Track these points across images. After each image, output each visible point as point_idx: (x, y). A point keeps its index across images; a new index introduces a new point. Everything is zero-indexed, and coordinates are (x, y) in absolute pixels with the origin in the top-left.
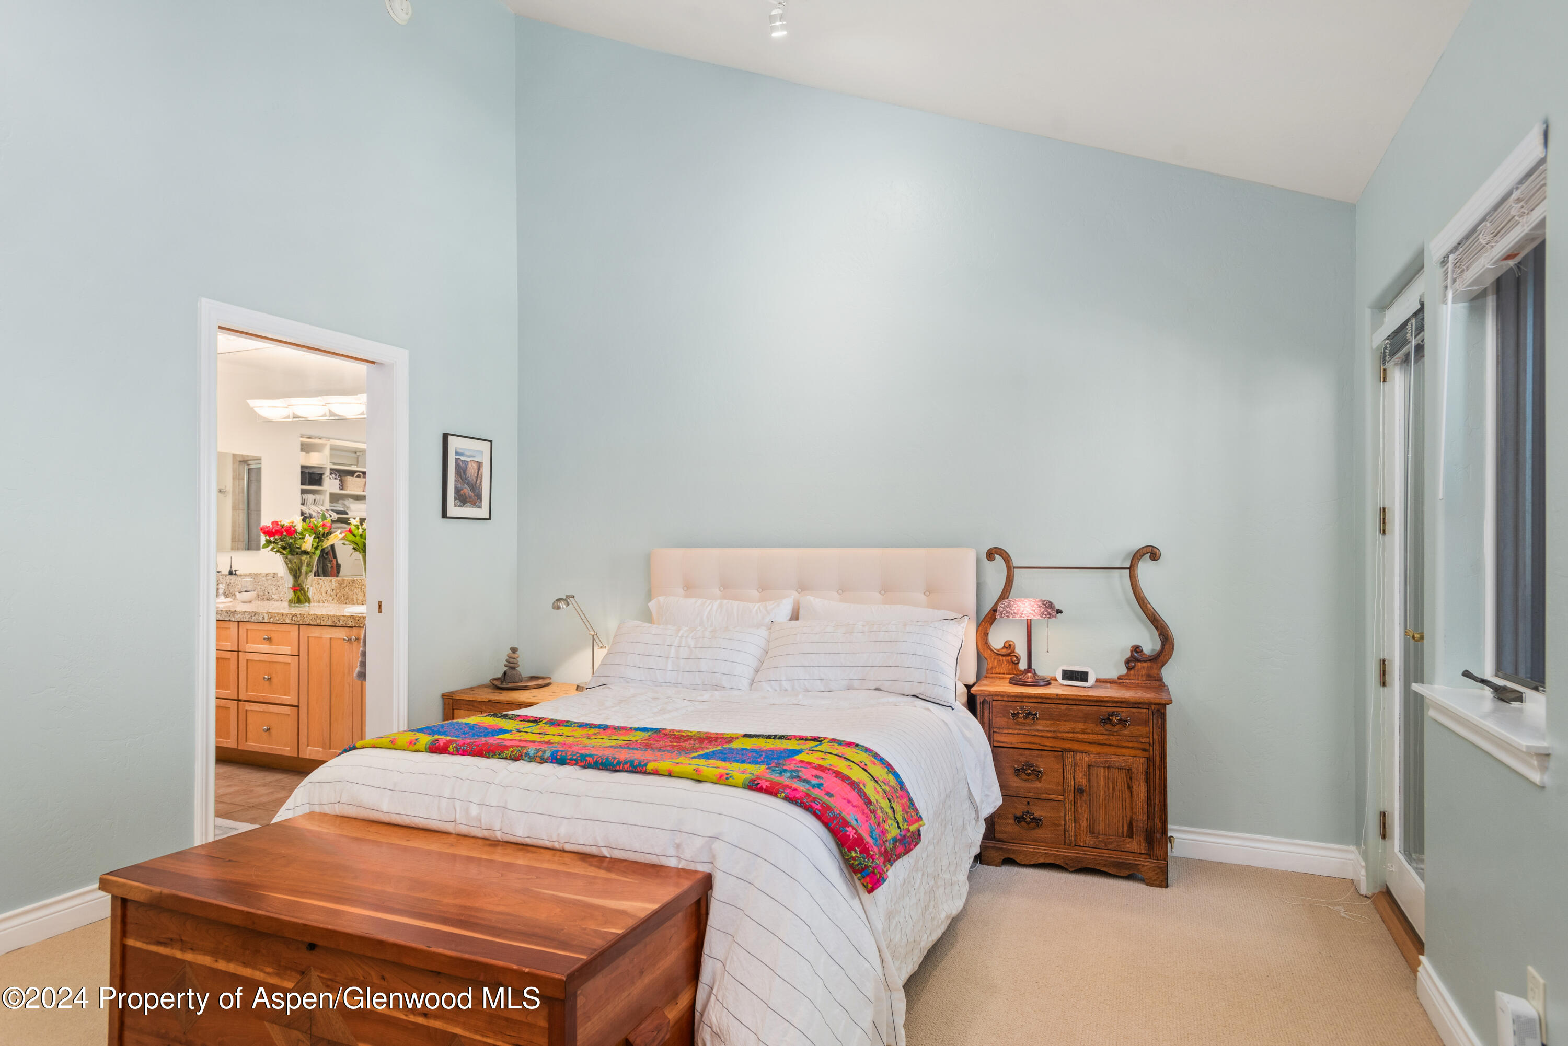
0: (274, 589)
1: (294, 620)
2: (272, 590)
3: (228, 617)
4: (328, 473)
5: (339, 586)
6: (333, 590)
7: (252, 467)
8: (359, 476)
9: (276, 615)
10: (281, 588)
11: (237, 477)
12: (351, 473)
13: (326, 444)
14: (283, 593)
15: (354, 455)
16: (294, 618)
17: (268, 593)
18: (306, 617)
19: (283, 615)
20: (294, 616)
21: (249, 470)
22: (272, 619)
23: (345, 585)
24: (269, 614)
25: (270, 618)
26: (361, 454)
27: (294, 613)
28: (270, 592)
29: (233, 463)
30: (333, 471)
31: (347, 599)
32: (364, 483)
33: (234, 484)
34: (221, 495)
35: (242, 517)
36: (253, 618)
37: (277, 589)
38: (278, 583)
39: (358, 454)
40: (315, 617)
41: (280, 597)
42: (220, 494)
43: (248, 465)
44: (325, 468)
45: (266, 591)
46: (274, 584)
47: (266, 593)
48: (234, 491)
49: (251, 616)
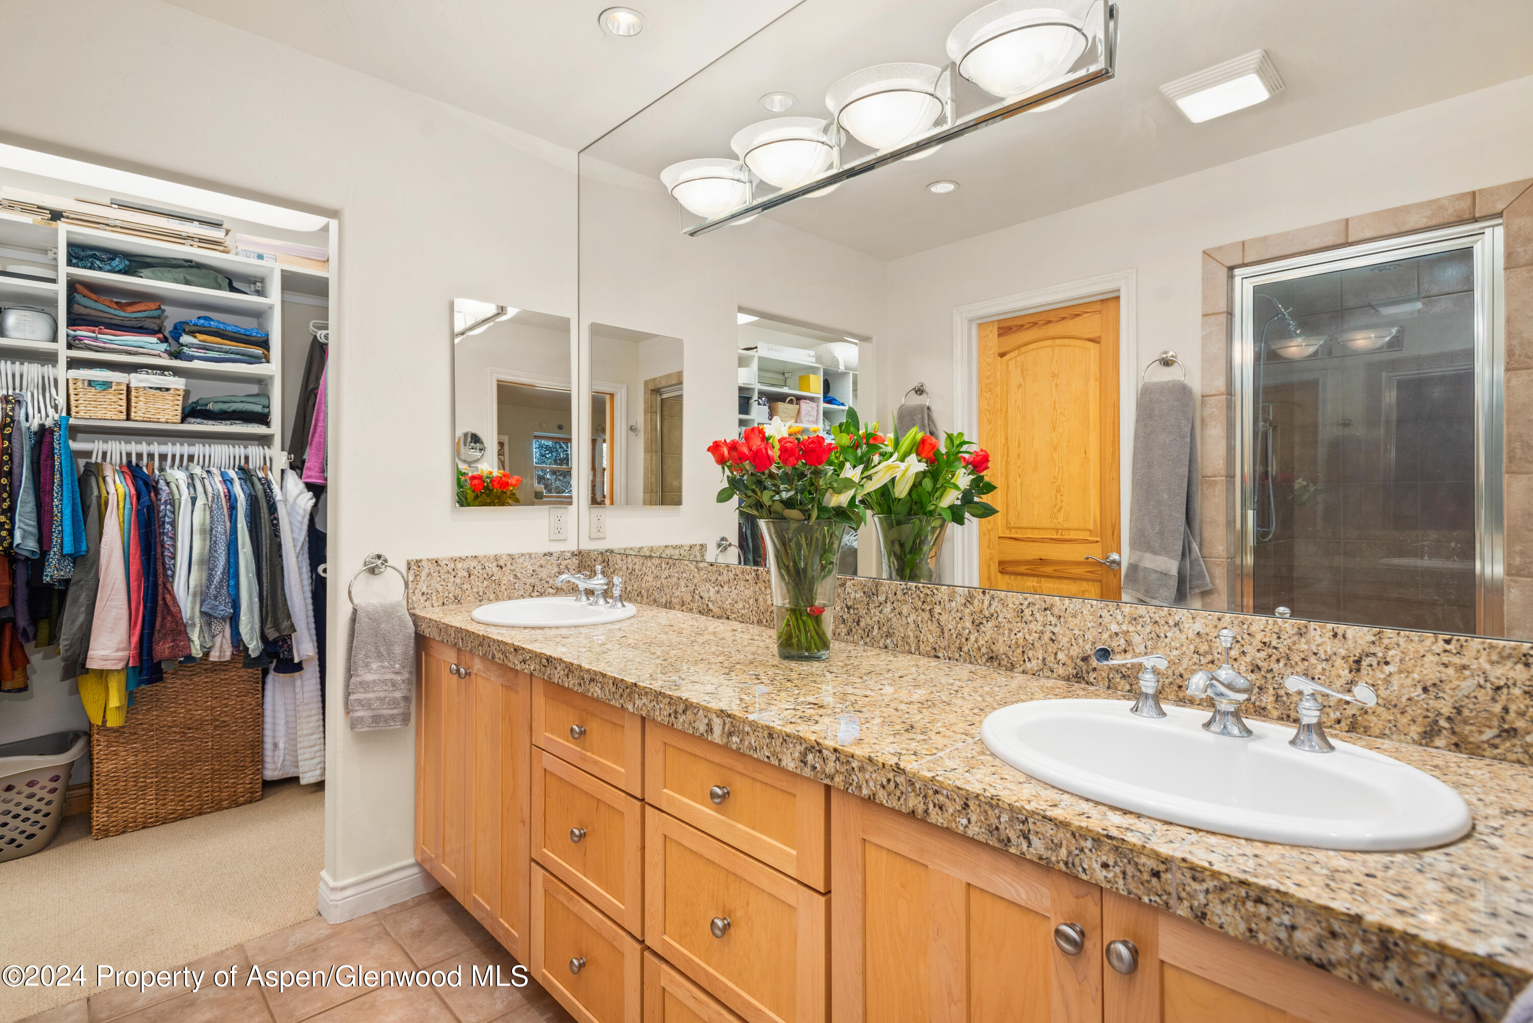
0: (712, 591)
1: (814, 768)
2: (708, 591)
3: (617, 696)
4: (755, 397)
5: (866, 600)
6: (849, 608)
7: (665, 396)
8: (791, 402)
9: (747, 729)
10: (726, 588)
11: (649, 410)
12: (782, 398)
13: (754, 356)
14: (730, 601)
15: (781, 377)
16: (810, 757)
17: (701, 598)
18: (862, 769)
19: (771, 736)
20: (810, 749)
21: (662, 400)
22: (735, 739)
23: (882, 598)
24: (728, 720)
25: (730, 734)
26: (789, 375)
27: (813, 737)
28: (705, 595)
29: (645, 393)
30: (762, 394)
31: (889, 635)
32: (796, 411)
33: (645, 419)
34: (631, 434)
35: (657, 459)
36: (682, 718)
37: (718, 592)
38: (720, 578)
39: (786, 375)
40: (901, 779)
41: (725, 611)
42: (630, 432)
43: (661, 394)
44: (753, 389)
45: (697, 592)
46: (713, 579)
47: (697, 597)
48: (645, 428)
49: (676, 712)
